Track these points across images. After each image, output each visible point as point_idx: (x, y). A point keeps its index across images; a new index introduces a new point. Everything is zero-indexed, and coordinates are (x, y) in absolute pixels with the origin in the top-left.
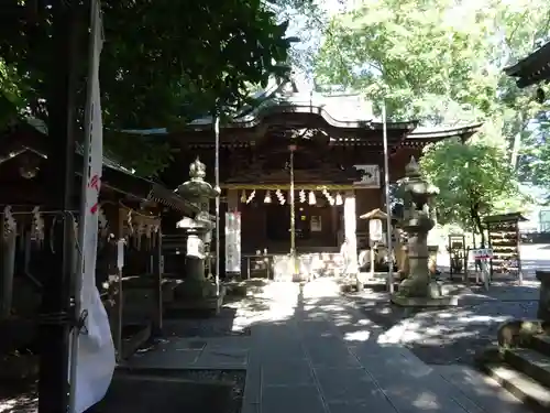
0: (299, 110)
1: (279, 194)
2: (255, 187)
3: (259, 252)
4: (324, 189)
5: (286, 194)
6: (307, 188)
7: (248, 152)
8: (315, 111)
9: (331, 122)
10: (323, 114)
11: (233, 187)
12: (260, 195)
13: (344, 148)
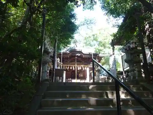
0: (77, 50)
1: (73, 67)
2: (69, 65)
3: (69, 79)
4: (83, 66)
5: (75, 67)
6: (79, 66)
7: (67, 58)
8: (81, 51)
9: (83, 53)
10: (82, 51)
11: (64, 65)
12: (70, 67)
13: (86, 58)
